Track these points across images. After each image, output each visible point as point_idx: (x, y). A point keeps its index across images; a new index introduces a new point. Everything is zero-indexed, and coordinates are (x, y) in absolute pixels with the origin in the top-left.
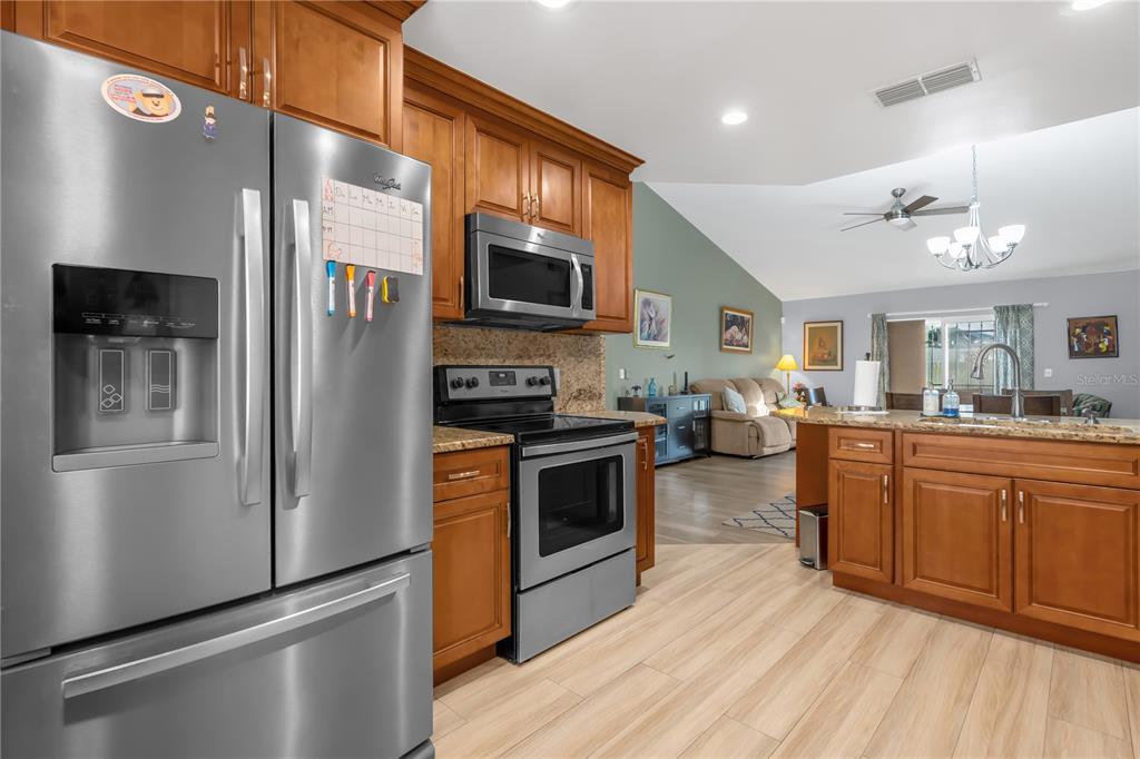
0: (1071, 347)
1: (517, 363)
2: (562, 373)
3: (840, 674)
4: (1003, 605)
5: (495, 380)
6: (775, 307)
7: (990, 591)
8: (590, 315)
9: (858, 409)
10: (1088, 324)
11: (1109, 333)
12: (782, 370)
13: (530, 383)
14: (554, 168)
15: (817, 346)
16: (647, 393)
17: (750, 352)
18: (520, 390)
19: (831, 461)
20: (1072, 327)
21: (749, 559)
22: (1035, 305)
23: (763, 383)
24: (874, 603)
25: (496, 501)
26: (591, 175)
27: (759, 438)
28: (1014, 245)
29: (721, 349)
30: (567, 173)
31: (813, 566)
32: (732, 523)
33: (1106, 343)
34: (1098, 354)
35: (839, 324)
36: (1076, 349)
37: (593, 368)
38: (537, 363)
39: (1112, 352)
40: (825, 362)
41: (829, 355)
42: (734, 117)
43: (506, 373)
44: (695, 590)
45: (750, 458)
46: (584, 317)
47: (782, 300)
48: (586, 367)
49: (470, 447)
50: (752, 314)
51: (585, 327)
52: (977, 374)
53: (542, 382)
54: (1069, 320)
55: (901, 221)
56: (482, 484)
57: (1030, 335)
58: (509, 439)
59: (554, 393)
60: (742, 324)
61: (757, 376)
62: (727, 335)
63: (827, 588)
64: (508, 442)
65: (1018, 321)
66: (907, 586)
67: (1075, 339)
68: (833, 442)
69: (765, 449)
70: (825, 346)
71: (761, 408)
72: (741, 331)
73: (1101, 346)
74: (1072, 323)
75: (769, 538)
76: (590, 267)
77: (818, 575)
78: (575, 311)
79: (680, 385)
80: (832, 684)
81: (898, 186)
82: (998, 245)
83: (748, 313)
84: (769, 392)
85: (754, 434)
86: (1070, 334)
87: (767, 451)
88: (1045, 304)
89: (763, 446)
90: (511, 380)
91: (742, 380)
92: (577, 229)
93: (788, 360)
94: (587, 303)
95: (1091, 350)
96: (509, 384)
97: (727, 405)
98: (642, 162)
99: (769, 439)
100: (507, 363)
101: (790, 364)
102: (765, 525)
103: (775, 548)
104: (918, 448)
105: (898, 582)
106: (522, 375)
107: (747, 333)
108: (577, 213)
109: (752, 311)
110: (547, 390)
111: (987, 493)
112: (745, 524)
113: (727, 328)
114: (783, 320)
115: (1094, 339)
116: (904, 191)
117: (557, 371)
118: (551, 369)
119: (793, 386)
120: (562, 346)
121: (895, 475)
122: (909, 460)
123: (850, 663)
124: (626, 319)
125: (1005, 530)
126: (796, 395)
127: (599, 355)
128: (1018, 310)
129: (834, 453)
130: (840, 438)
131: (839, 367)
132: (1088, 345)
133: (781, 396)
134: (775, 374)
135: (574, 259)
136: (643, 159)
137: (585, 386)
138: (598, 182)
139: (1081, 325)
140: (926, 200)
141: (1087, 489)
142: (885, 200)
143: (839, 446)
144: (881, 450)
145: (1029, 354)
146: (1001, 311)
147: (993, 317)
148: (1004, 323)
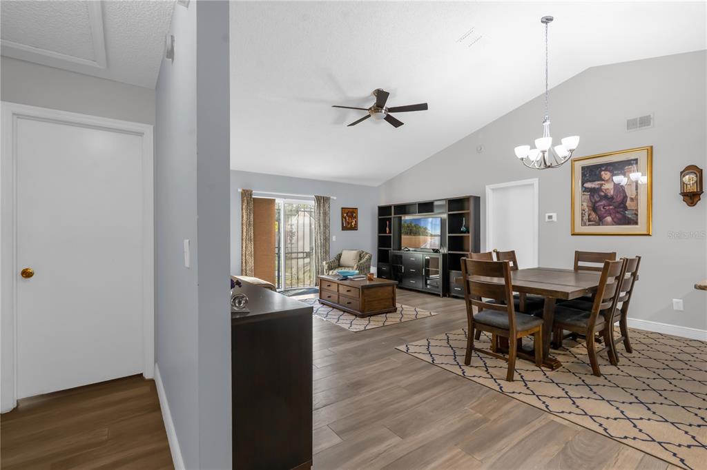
0: (343, 224)
10: (348, 211)
11: (355, 217)
20: (343, 212)
22: (330, 198)
33: (354, 222)
34: (351, 228)
36: (345, 225)
39: (356, 227)
54: (343, 208)
57: (329, 215)
67: (344, 220)
73: (352, 224)
86: (342, 216)
88: (333, 198)
95: (349, 226)
115: (350, 220)
128: (323, 198)
132: (348, 223)
145: (326, 226)
146: (318, 199)
147: (313, 203)
148: (319, 206)
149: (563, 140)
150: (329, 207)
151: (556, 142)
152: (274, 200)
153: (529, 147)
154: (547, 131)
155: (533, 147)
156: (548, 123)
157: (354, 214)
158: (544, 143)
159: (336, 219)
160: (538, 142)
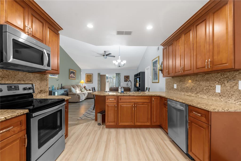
0: (124, 80)
1: (18, 82)
2: (35, 85)
3: (116, 148)
4: (133, 124)
5: (10, 88)
6: (80, 70)
7: (131, 122)
8: (49, 68)
9: (106, 92)
12: (81, 83)
13: (25, 89)
14: (37, 21)
15: (88, 78)
16: (52, 89)
17: (75, 79)
18: (21, 91)
19: (106, 103)
21: (87, 127)
23: (78, 86)
24: (113, 129)
25: (20, 136)
26: (49, 28)
27: (79, 98)
28: (125, 64)
29: (69, 78)
30: (41, 24)
31: (100, 125)
32: (79, 119)
35: (92, 74)
37: (45, 84)
38: (26, 82)
40: (89, 82)
42: (90, 26)
43: (15, 86)
44: (78, 139)
45: (77, 102)
46: (47, 69)
47: (81, 69)
48: (43, 83)
49: (9, 118)
50: (76, 71)
51: (46, 72)
52: (127, 85)
53: (30, 89)
54: (124, 76)
55: (105, 57)
56: (14, 131)
57: (120, 78)
58: (26, 111)
59: (34, 92)
60: (74, 73)
61: (76, 85)
62: (70, 75)
63: (105, 129)
64: (26, 112)
66: (119, 125)
68: (106, 99)
69: (80, 100)
70: (89, 79)
71: (78, 91)
72: (73, 75)
75: (89, 121)
76: (49, 54)
77: (102, 126)
78: (45, 67)
79: (60, 87)
80: (116, 151)
81: (105, 50)
82: (122, 63)
83: (75, 71)
84: (79, 88)
85: (78, 97)
87: (81, 100)
88: (122, 73)
89: (80, 99)
90: (17, 88)
91: (73, 85)
92: (44, 42)
93: (82, 81)
94: (49, 65)
96: (16, 90)
97: (71, 91)
98: (62, 29)
99: (81, 98)
100: (14, 83)
101: (83, 82)
102: (87, 117)
103: (91, 123)
104: (121, 99)
105: (118, 124)
106: (21, 87)
107: (75, 75)
108: (44, 37)
109: (76, 70)
110: (31, 91)
111: (131, 106)
112: (83, 119)
113: (71, 74)
114: (81, 73)
116: (106, 51)
117: (34, 85)
118: (32, 84)
119: (83, 86)
120: (35, 77)
121: (118, 104)
122: (120, 101)
123: (116, 144)
124: (58, 70)
125: (133, 111)
126: (84, 88)
127: (47, 80)
129: (107, 101)
130: (108, 98)
132: (126, 80)
133: (81, 89)
134: (80, 84)
135: (45, 51)
136: (63, 28)
137: (43, 89)
138: (50, 30)
139: (126, 77)
140: (110, 54)
141: (143, 103)
142: (103, 52)
143: (108, 100)
144: (115, 100)
145: (120, 81)
146: (116, 74)
147: (115, 75)
148: (117, 76)
149: (123, 61)
150: (120, 76)
151: (122, 61)
152: (106, 75)
153: (116, 61)
154: (119, 58)
155: (117, 61)
156: (120, 56)
157: (128, 77)
158: (119, 61)
159: (122, 79)
160: (118, 60)
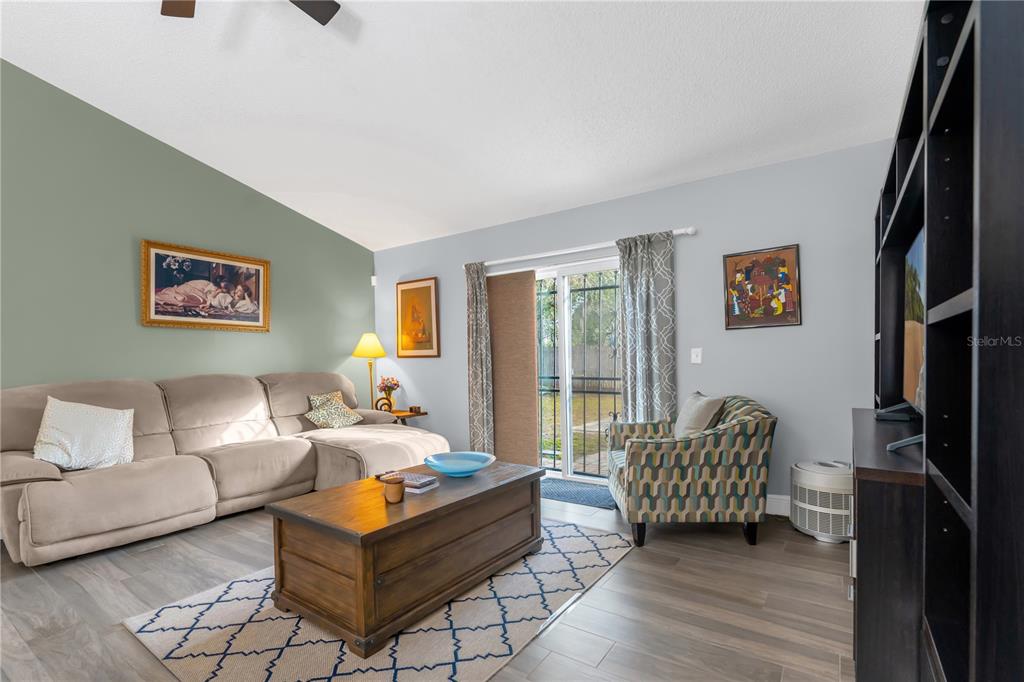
0: (729, 308)
10: (755, 264)
11: (786, 279)
15: (409, 318)
20: (730, 269)
22: (675, 232)
33: (782, 298)
34: (770, 319)
35: (432, 283)
36: (737, 312)
39: (792, 315)
40: (420, 344)
41: (424, 333)
57: (668, 288)
62: (169, 297)
65: (651, 264)
67: (735, 293)
70: (419, 319)
73: (774, 304)
74: (731, 261)
86: (729, 284)
88: (690, 230)
95: (759, 312)
101: (373, 346)
114: (374, 279)
115: (763, 291)
128: (649, 241)
131: (434, 352)
132: (754, 303)
139: (742, 266)
148: (631, 267)
152: (532, 273)
